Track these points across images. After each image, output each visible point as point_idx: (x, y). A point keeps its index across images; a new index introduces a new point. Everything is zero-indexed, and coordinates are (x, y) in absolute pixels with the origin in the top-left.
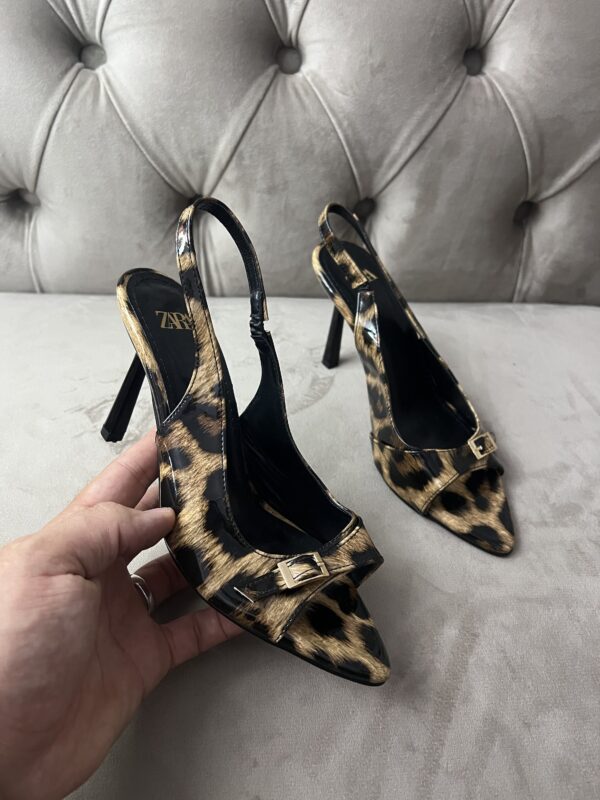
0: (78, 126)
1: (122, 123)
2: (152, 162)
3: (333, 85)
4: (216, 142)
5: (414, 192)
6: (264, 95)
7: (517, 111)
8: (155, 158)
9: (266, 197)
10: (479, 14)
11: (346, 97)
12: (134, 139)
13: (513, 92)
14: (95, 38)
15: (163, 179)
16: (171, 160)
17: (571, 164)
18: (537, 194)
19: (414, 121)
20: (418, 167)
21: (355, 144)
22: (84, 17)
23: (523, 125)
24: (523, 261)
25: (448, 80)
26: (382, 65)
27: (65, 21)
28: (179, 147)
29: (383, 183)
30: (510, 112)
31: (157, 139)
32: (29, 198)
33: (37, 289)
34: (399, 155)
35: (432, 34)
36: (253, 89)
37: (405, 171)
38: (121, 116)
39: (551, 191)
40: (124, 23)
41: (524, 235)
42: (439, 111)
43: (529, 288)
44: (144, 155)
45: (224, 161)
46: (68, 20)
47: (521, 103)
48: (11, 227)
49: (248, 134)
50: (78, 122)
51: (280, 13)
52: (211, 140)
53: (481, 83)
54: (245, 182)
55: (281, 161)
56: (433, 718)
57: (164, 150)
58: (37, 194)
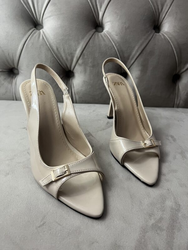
0: (33, 45)
1: (47, 44)
2: (55, 57)
4: (76, 50)
5: (140, 68)
6: (92, 36)
7: (172, 42)
8: (56, 55)
9: (92, 69)
10: (158, 14)
11: (118, 37)
12: (50, 49)
13: (170, 36)
14: (40, 22)
16: (61, 56)
18: (179, 71)
19: (139, 44)
20: (141, 59)
21: (121, 51)
22: (37, 15)
23: (174, 46)
24: (177, 94)
25: (150, 32)
26: (129, 27)
27: (32, 16)
28: (64, 52)
29: (130, 65)
30: (170, 43)
31: (57, 49)
32: (15, 71)
33: (15, 99)
34: (135, 55)
35: (144, 18)
36: (88, 34)
37: (136, 61)
38: (47, 42)
39: (185, 69)
40: (49, 15)
41: (176, 85)
42: (147, 41)
43: (179, 103)
44: (53, 54)
45: (79, 56)
48: (9, 80)
49: (86, 48)
50: (33, 44)
51: (97, 14)
52: (75, 50)
53: (160, 35)
54: (85, 64)
55: (97, 56)
56: (166, 237)
57: (59, 53)
58: (18, 68)
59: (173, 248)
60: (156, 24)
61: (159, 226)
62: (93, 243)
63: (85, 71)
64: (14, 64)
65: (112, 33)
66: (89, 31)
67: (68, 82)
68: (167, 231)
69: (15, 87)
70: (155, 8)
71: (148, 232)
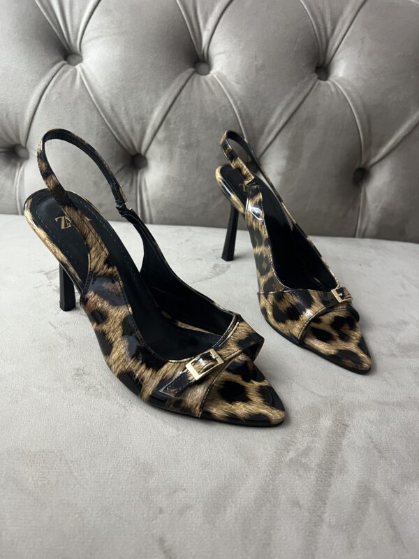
0: (60, 97)
1: (90, 96)
2: (108, 123)
3: (231, 79)
4: (152, 112)
5: (285, 153)
6: (186, 83)
7: (352, 100)
8: (110, 121)
9: (184, 151)
10: (324, 40)
11: (239, 86)
12: (96, 107)
13: (349, 88)
14: (76, 47)
15: (114, 136)
16: (121, 123)
17: (390, 137)
18: (368, 161)
19: (284, 103)
20: (287, 135)
21: (246, 117)
22: (70, 33)
23: (356, 109)
24: (361, 207)
25: (307, 79)
26: (263, 66)
27: (58, 34)
28: (127, 114)
29: (264, 147)
30: (347, 101)
31: (112, 108)
32: (22, 152)
33: (20, 212)
34: (275, 125)
35: (295, 48)
36: (178, 79)
37: (278, 138)
38: (90, 92)
39: (378, 158)
40: (96, 35)
41: (361, 192)
42: (301, 97)
43: (366, 228)
44: (103, 119)
45: (157, 124)
46: (60, 34)
47: (354, 95)
48: (7, 170)
49: (174, 107)
50: (60, 94)
51: (197, 35)
52: (149, 110)
53: (328, 85)
54: (170, 140)
55: (195, 126)
56: (315, 483)
57: (116, 116)
58: (28, 146)
59: (327, 502)
60: (321, 62)
61: (303, 461)
62: (175, 492)
63: (171, 155)
64: (18, 137)
65: (228, 78)
66: (180, 72)
67: (135, 178)
68: (317, 471)
69: (19, 187)
70: (318, 28)
71: (281, 473)
